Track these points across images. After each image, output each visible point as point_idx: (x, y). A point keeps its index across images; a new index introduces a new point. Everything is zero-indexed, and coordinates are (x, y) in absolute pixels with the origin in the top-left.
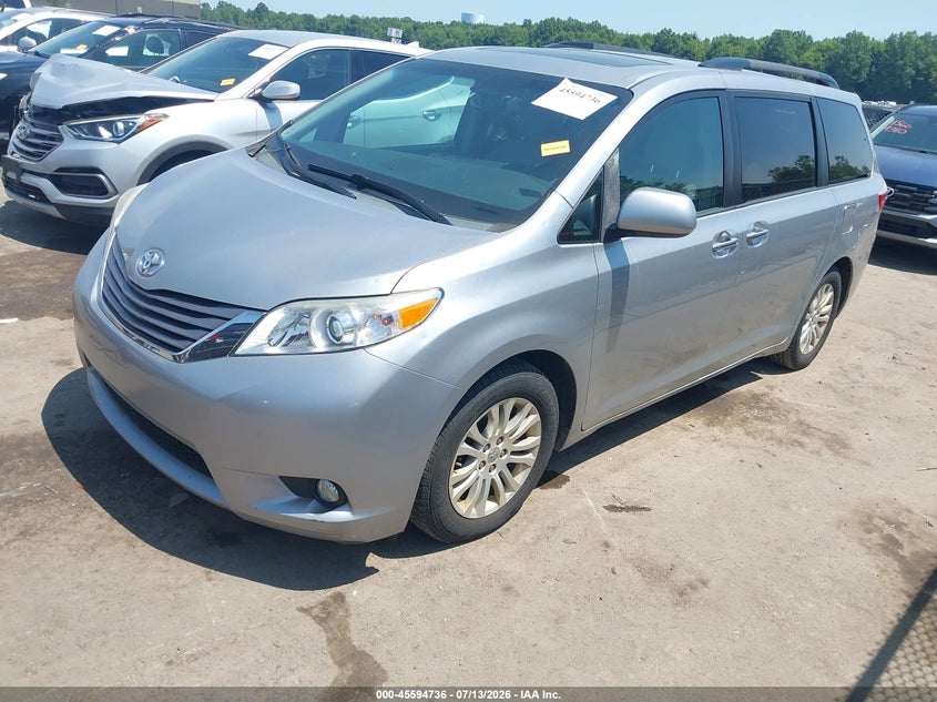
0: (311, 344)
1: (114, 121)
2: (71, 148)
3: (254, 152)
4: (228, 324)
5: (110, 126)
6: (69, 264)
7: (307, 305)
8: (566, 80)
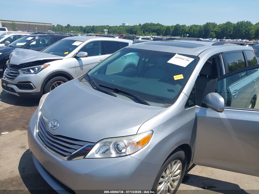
0: (111, 153)
1: (35, 68)
2: (22, 76)
3: (80, 80)
4: (83, 148)
5: (33, 69)
6: (22, 110)
7: (109, 140)
8: (177, 54)
